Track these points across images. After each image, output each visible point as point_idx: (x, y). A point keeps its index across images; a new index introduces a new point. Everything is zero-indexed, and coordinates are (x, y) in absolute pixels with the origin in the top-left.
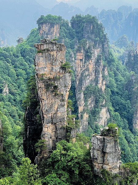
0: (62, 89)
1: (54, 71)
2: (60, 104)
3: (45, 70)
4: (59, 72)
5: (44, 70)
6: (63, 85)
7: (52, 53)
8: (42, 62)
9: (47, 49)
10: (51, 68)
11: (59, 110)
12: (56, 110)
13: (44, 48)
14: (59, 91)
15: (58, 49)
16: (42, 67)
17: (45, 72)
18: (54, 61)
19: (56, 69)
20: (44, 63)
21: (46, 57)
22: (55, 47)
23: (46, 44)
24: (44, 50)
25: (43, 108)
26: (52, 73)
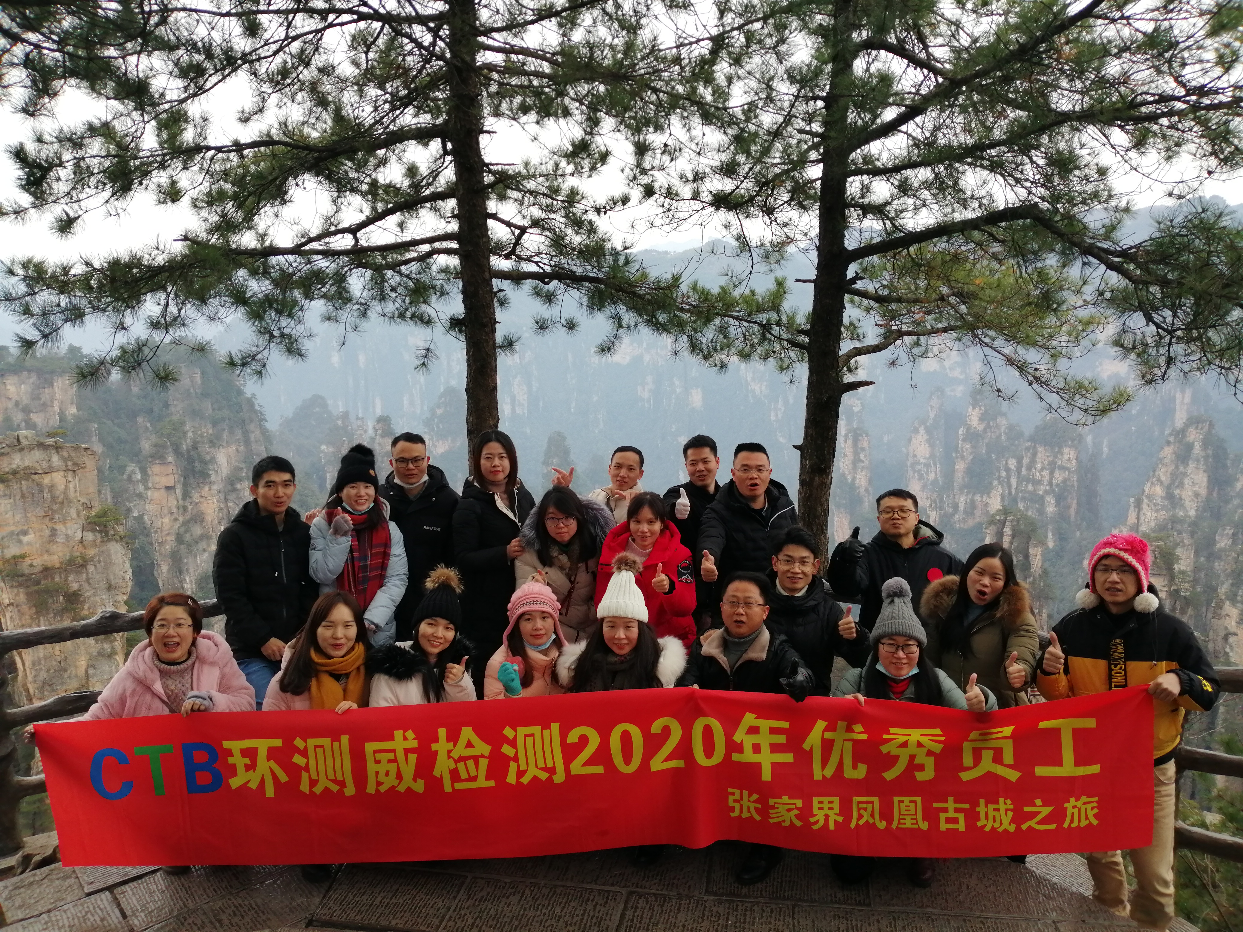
0: (97, 599)
1: (61, 539)
2: (94, 651)
3: (25, 539)
4: (81, 541)
5: (20, 542)
6: (103, 585)
7: (46, 480)
8: (10, 513)
9: (26, 468)
10: (47, 532)
11: (94, 675)
12: (81, 672)
13: (14, 466)
14: (86, 607)
15: (69, 463)
16: (12, 533)
17: (25, 550)
18: (56, 507)
19: (69, 532)
20: (18, 517)
21: (23, 496)
22: (55, 459)
23: (21, 450)
24: (15, 473)
25: (30, 678)
26: (53, 548)
